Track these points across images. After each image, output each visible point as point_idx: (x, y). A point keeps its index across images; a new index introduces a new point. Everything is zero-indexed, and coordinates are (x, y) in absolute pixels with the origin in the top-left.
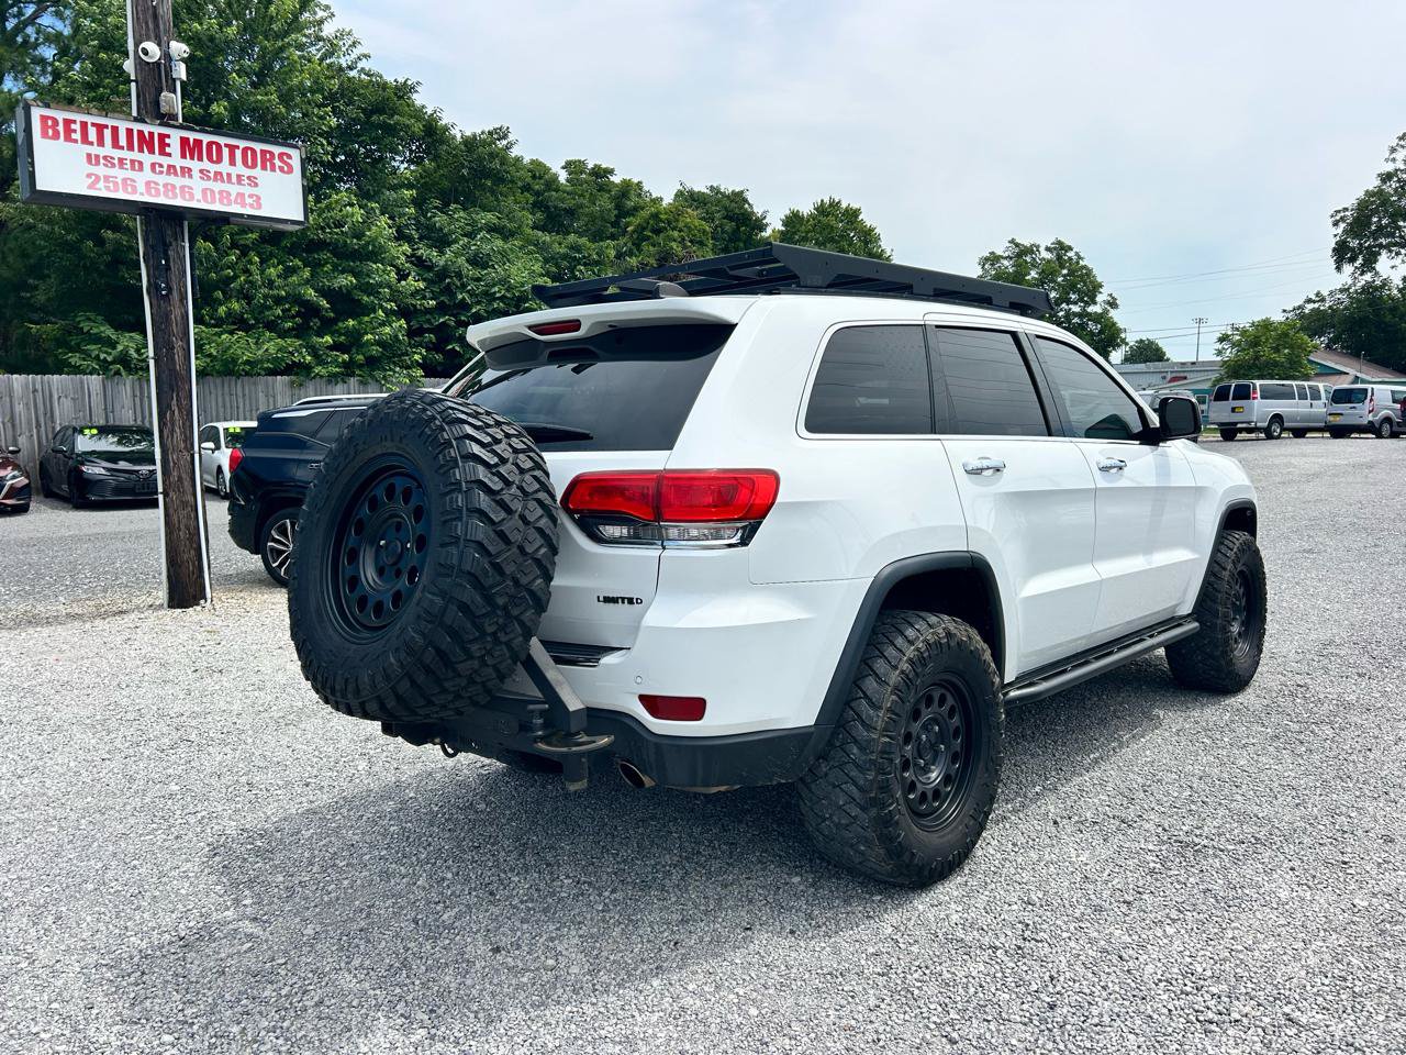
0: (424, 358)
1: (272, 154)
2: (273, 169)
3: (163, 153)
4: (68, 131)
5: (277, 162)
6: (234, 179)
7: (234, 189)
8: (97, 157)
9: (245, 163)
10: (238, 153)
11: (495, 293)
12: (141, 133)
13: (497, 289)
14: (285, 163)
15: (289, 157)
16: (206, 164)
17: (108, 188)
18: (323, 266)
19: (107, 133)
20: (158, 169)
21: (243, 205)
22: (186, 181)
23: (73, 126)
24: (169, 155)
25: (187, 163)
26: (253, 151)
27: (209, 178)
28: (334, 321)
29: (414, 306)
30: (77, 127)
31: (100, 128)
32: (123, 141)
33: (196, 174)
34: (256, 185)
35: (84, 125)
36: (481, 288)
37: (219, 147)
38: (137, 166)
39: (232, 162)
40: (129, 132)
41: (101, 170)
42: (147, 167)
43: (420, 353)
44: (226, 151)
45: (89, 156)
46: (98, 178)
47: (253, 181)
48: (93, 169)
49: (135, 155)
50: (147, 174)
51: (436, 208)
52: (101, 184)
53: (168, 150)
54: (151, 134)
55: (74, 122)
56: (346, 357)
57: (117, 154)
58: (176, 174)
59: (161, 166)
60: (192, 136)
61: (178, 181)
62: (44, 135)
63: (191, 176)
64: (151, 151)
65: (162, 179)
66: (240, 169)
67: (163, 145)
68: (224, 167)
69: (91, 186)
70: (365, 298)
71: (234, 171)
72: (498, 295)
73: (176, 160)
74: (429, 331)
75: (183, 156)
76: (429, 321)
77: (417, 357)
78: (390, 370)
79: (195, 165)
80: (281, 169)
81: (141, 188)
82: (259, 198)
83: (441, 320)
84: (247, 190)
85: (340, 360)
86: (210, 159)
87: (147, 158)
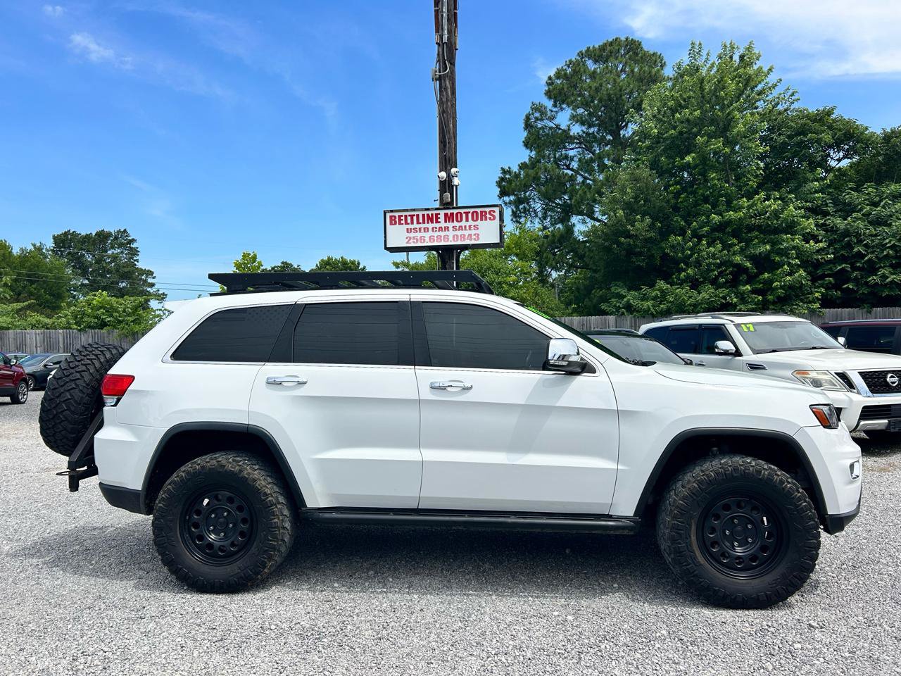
0: (823, 294)
1: (486, 212)
2: (486, 220)
3: (437, 222)
4: (400, 220)
5: (488, 216)
6: (467, 228)
7: (467, 233)
8: (411, 229)
9: (473, 219)
10: (470, 215)
11: (886, 244)
12: (428, 215)
13: (887, 241)
14: (492, 215)
15: (494, 212)
16: (456, 224)
17: (414, 242)
18: (753, 240)
19: (415, 218)
20: (435, 230)
21: (471, 240)
22: (447, 233)
23: (402, 218)
24: (440, 222)
25: (448, 224)
26: (477, 212)
27: (456, 230)
28: (757, 275)
29: (818, 260)
30: (403, 218)
31: (412, 216)
32: (421, 220)
33: (451, 229)
34: (478, 229)
35: (406, 216)
36: (877, 241)
37: (461, 214)
38: (426, 230)
39: (467, 220)
40: (423, 215)
41: (412, 235)
42: (430, 230)
43: (820, 292)
44: (464, 216)
45: (407, 229)
46: (410, 238)
47: (476, 227)
48: (409, 235)
49: (426, 225)
50: (430, 233)
51: (851, 189)
52: (411, 241)
53: (439, 220)
54: (432, 215)
55: (402, 216)
56: (760, 298)
57: (418, 226)
58: (442, 231)
59: (436, 228)
60: (449, 212)
61: (442, 233)
62: (391, 224)
63: (448, 230)
64: (432, 222)
65: (436, 234)
66: (471, 222)
67: (437, 218)
68: (463, 223)
69: (407, 243)
70: (777, 258)
71: (467, 224)
72: (888, 245)
73: (443, 224)
74: (829, 276)
75: (446, 222)
76: (830, 269)
77: (817, 295)
78: (797, 305)
79: (450, 225)
80: (490, 219)
81: (427, 239)
82: (478, 235)
83: (839, 268)
84: (473, 232)
85: (756, 300)
86: (457, 221)
87: (430, 226)
